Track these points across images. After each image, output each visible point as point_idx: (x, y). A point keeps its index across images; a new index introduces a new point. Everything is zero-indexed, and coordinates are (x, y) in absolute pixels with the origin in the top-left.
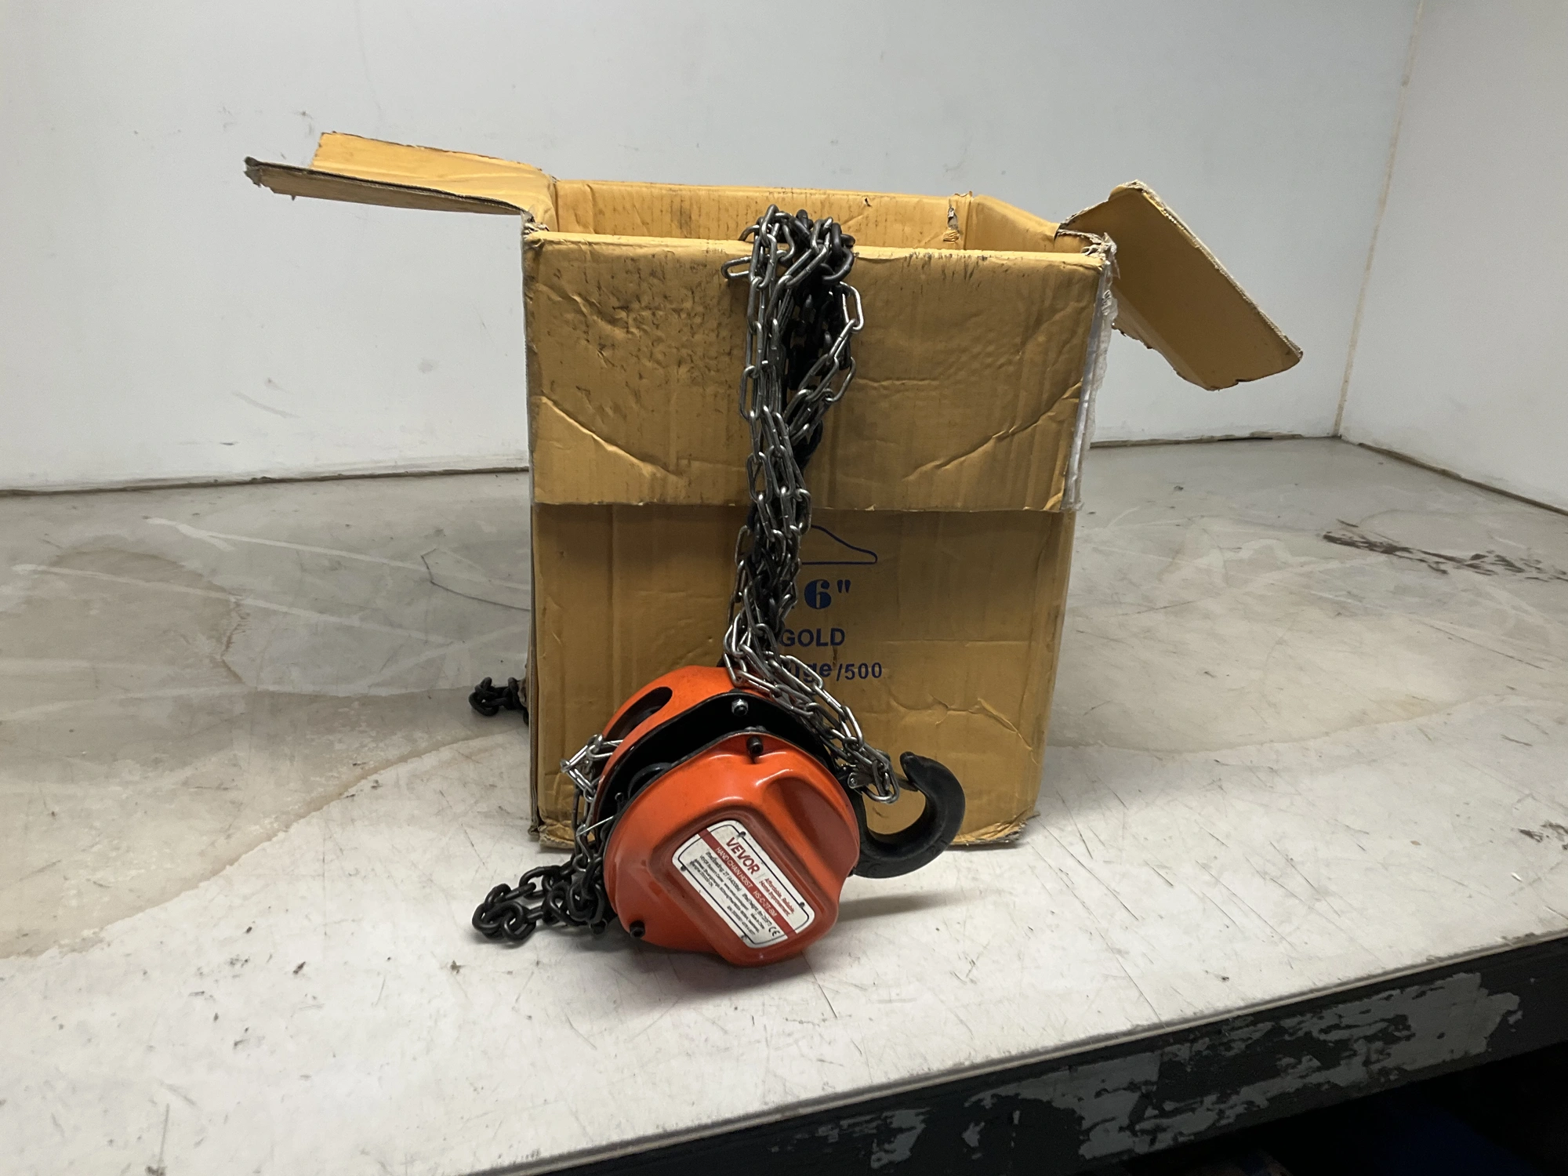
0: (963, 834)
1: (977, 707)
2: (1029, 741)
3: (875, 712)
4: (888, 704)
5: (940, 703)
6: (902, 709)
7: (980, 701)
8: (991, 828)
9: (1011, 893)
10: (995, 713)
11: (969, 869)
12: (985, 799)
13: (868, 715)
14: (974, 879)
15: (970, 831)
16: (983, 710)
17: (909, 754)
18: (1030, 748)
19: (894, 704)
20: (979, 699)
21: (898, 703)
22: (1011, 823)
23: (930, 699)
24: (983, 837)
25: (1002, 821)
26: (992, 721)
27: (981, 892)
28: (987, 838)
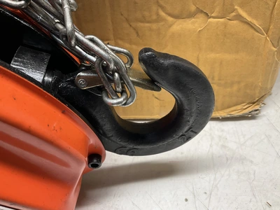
0: (217, 110)
1: (234, 14)
2: (276, 43)
3: (148, 22)
4: (158, 14)
5: (202, 12)
6: (170, 19)
7: (236, 9)
8: (239, 107)
9: (252, 162)
10: (249, 19)
11: (220, 137)
12: (235, 87)
13: (142, 24)
14: (224, 146)
15: (223, 109)
16: (239, 17)
17: (146, 50)
18: (275, 49)
19: (162, 14)
20: (236, 7)
21: (166, 13)
22: (254, 103)
23: (193, 8)
24: (232, 113)
25: (247, 102)
26: (246, 27)
27: (227, 159)
28: (236, 114)
